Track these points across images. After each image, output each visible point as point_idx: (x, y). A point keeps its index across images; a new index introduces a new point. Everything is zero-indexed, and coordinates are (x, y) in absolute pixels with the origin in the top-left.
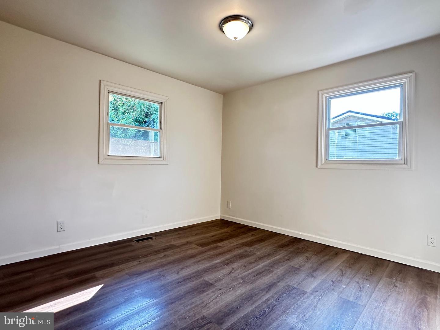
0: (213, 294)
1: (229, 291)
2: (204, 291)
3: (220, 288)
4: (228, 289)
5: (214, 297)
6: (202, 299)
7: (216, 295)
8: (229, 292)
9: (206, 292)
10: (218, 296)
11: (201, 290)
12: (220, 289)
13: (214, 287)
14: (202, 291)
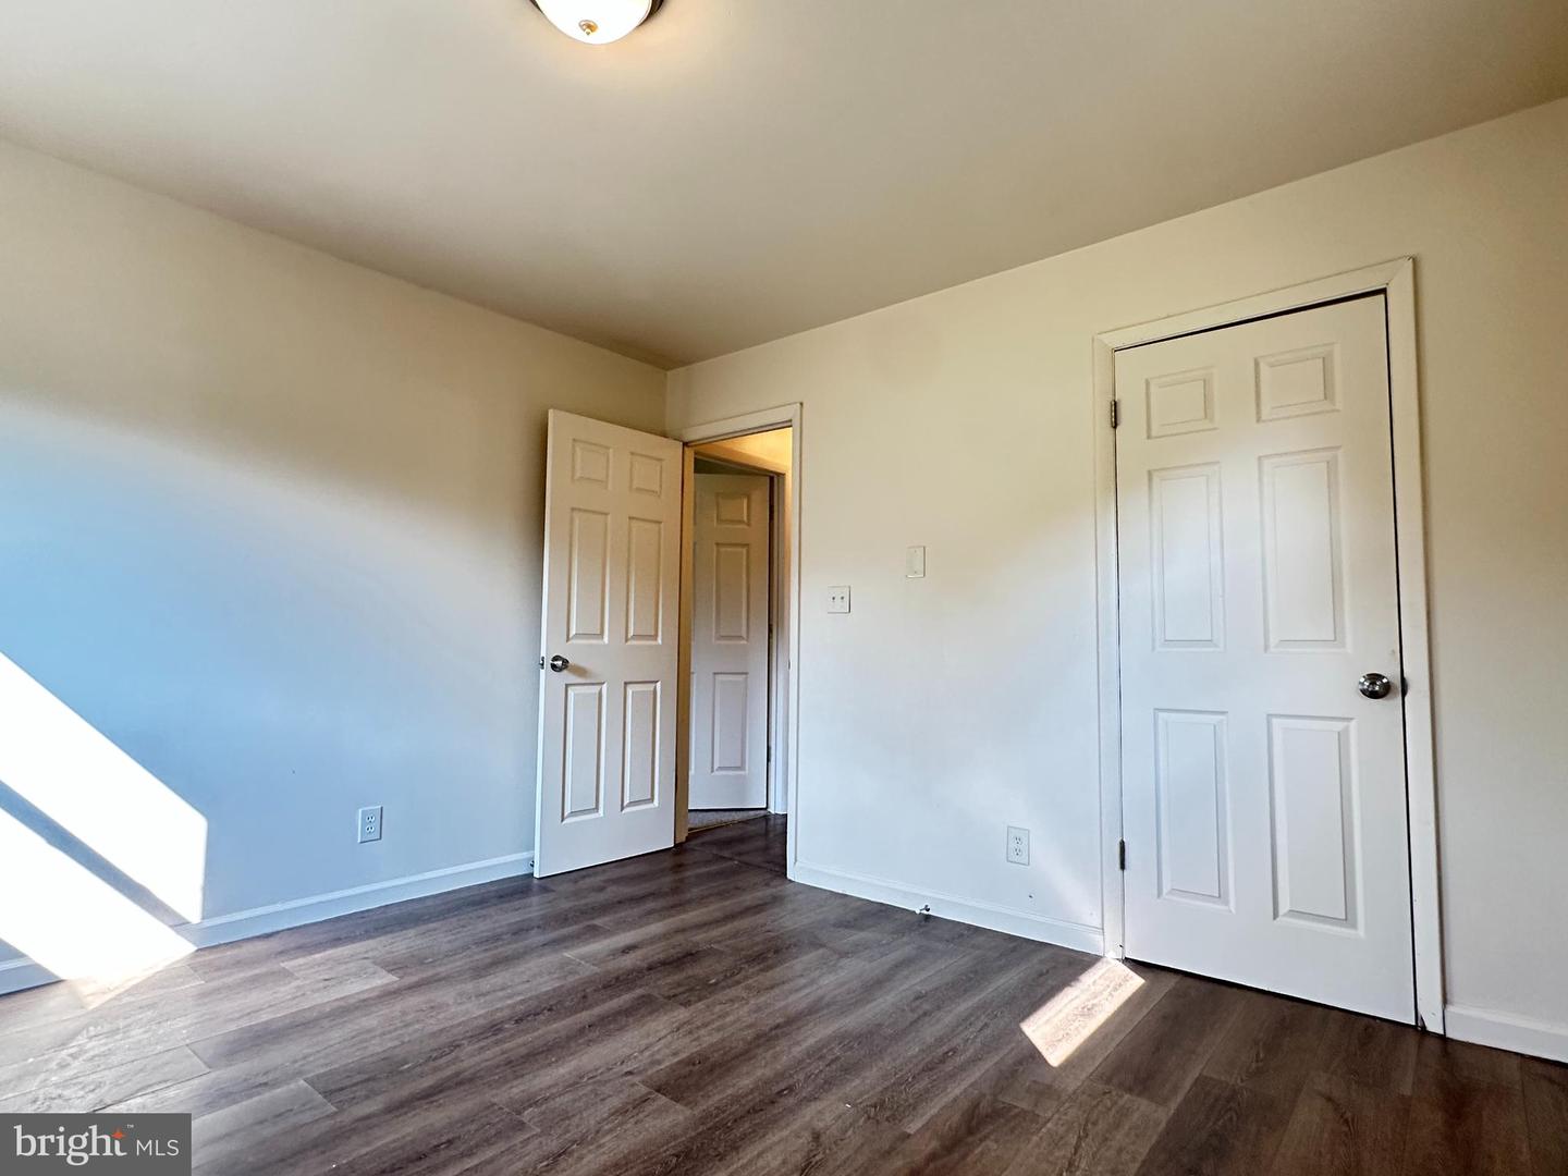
0: (658, 1057)
1: (597, 1070)
2: (690, 1062)
3: (629, 1077)
4: (598, 1078)
5: (656, 1049)
6: (695, 1040)
7: (647, 1053)
8: (600, 1067)
9: (679, 1062)
10: (642, 1052)
11: (697, 1067)
12: (630, 1073)
13: (650, 1077)
14: (694, 1064)
